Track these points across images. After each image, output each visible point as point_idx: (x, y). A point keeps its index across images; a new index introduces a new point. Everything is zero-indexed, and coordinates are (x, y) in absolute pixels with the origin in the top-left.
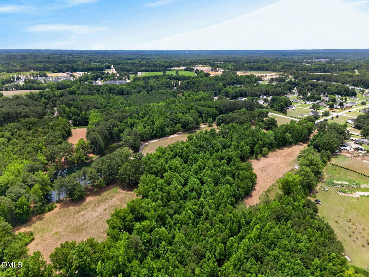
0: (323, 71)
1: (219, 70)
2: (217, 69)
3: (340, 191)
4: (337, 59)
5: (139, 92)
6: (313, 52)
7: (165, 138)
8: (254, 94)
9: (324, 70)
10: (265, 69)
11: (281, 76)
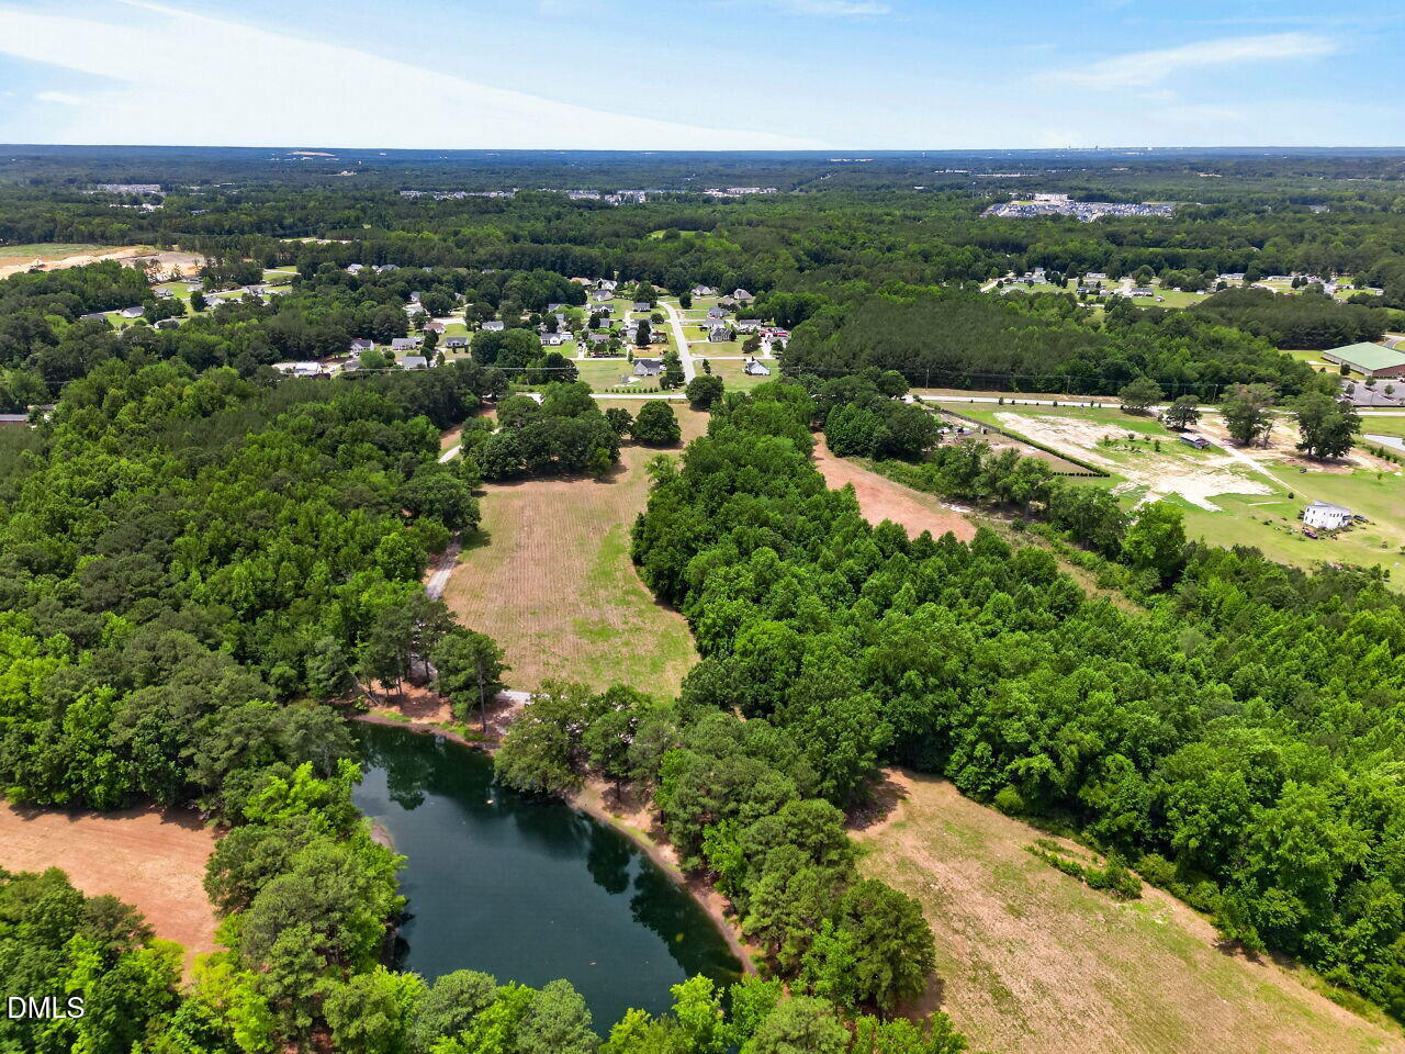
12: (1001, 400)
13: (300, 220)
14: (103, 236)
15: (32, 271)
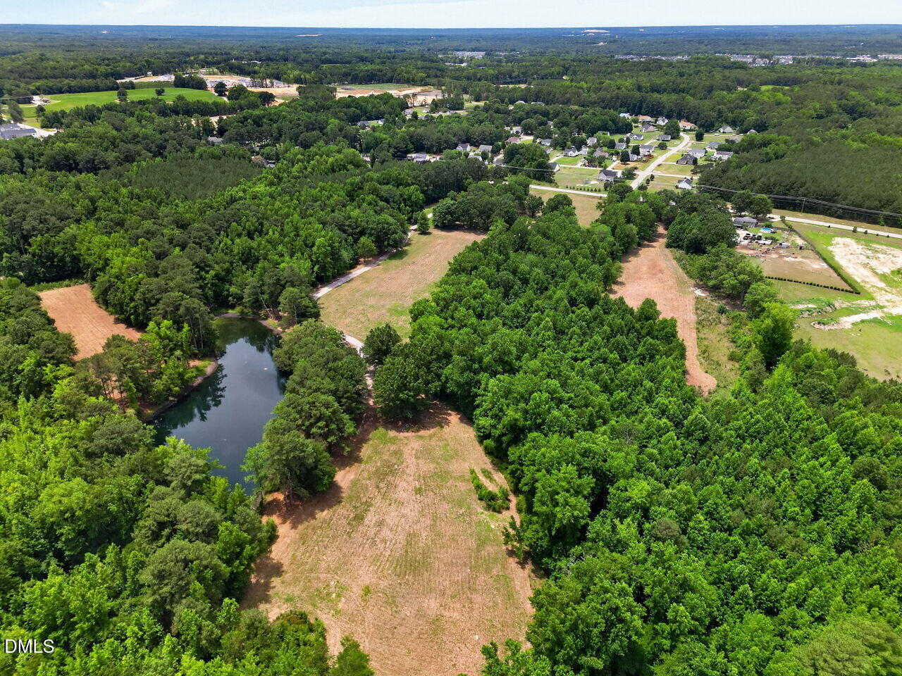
0: (509, 80)
1: (272, 83)
2: (268, 81)
3: (819, 323)
4: (500, 51)
5: (129, 159)
6: (436, 36)
7: (344, 279)
8: (446, 142)
9: (511, 77)
10: (385, 78)
11: (446, 95)
12: (855, 228)
13: (522, 73)
14: (413, 80)
15: (349, 96)
